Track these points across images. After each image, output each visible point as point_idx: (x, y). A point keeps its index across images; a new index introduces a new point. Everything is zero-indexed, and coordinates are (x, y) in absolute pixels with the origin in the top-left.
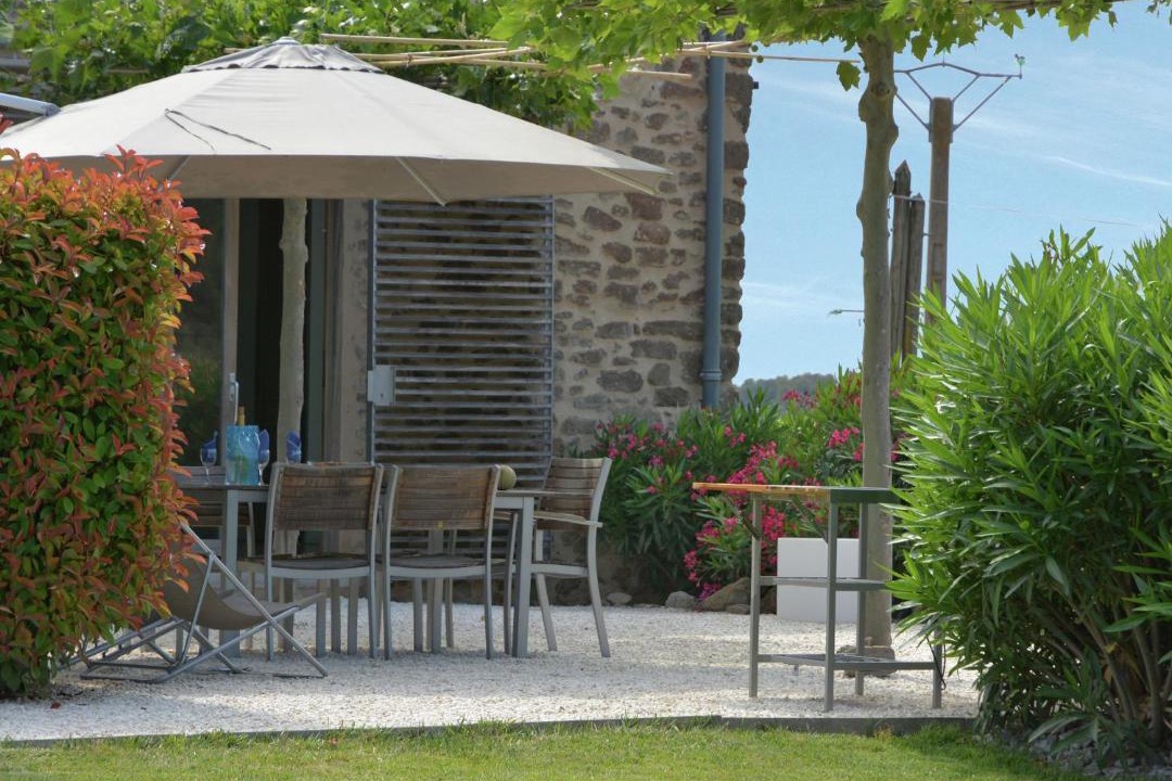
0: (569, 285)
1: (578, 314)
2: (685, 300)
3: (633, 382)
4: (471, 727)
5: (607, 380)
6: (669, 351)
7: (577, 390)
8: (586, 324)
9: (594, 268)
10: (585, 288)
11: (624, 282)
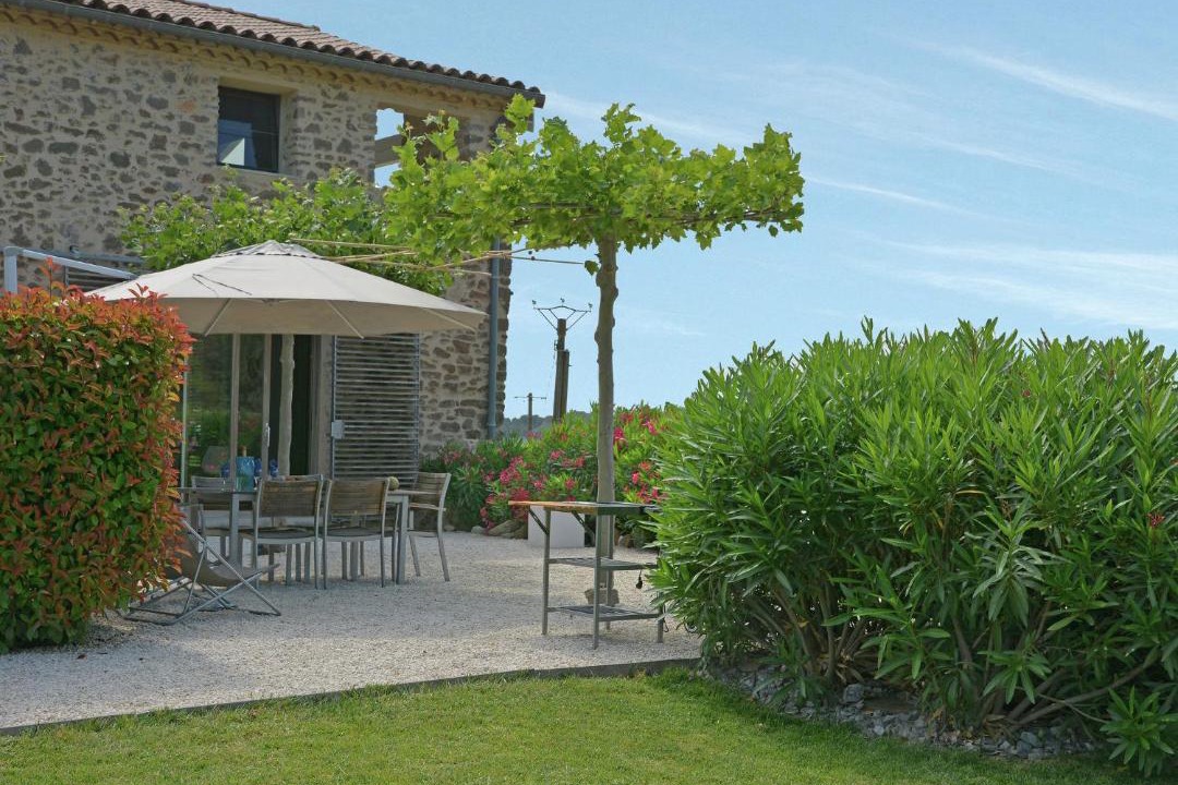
0: (426, 382)
1: (431, 396)
2: (480, 390)
3: (456, 428)
4: (361, 691)
5: (444, 427)
6: (472, 413)
7: (429, 431)
8: (434, 401)
9: (438, 375)
10: (434, 385)
11: (452, 382)
